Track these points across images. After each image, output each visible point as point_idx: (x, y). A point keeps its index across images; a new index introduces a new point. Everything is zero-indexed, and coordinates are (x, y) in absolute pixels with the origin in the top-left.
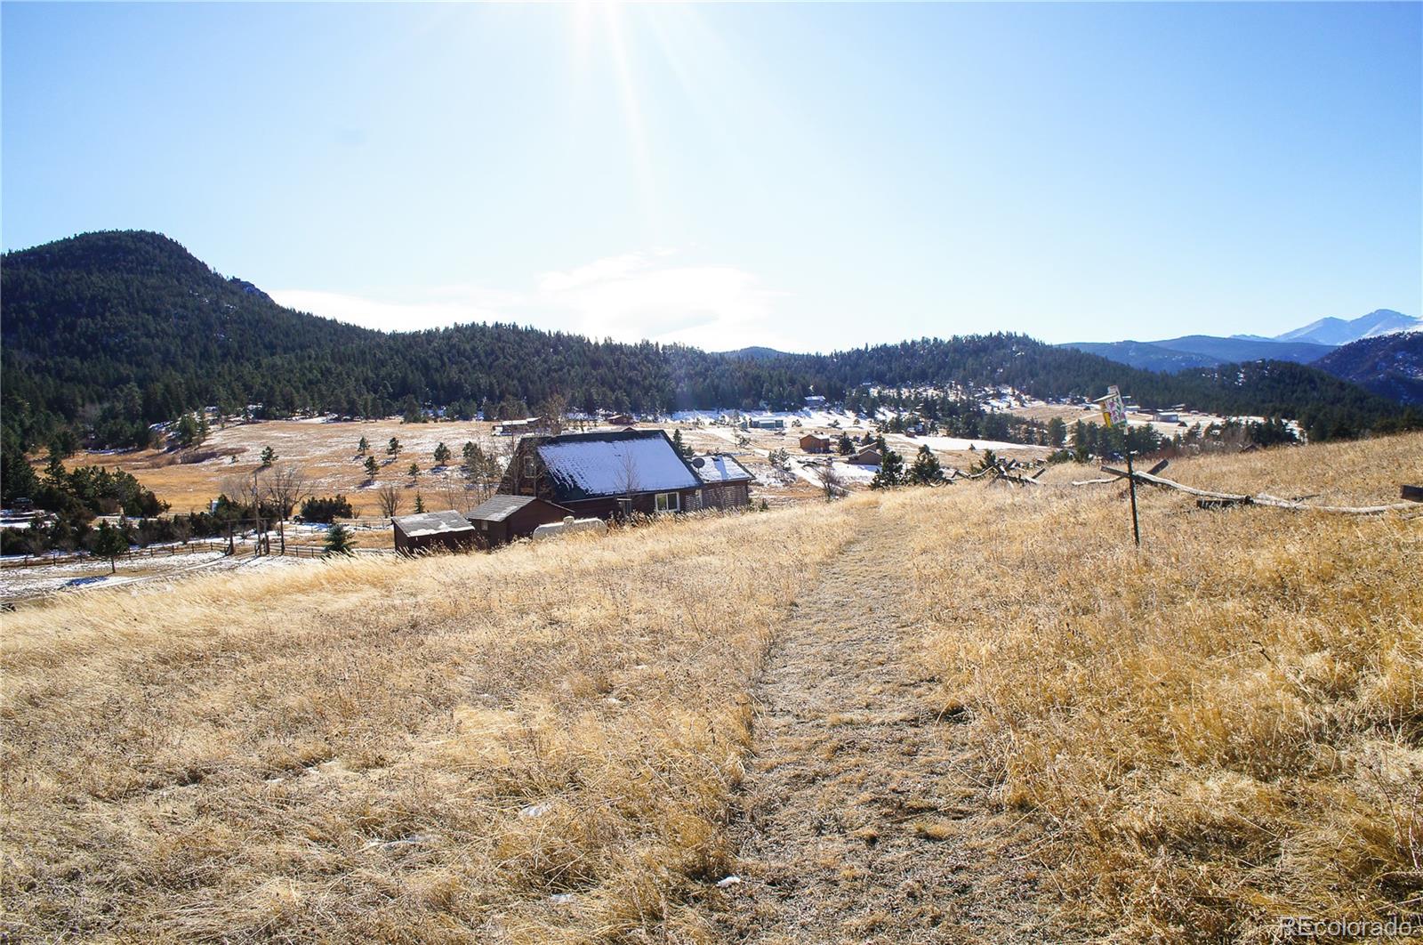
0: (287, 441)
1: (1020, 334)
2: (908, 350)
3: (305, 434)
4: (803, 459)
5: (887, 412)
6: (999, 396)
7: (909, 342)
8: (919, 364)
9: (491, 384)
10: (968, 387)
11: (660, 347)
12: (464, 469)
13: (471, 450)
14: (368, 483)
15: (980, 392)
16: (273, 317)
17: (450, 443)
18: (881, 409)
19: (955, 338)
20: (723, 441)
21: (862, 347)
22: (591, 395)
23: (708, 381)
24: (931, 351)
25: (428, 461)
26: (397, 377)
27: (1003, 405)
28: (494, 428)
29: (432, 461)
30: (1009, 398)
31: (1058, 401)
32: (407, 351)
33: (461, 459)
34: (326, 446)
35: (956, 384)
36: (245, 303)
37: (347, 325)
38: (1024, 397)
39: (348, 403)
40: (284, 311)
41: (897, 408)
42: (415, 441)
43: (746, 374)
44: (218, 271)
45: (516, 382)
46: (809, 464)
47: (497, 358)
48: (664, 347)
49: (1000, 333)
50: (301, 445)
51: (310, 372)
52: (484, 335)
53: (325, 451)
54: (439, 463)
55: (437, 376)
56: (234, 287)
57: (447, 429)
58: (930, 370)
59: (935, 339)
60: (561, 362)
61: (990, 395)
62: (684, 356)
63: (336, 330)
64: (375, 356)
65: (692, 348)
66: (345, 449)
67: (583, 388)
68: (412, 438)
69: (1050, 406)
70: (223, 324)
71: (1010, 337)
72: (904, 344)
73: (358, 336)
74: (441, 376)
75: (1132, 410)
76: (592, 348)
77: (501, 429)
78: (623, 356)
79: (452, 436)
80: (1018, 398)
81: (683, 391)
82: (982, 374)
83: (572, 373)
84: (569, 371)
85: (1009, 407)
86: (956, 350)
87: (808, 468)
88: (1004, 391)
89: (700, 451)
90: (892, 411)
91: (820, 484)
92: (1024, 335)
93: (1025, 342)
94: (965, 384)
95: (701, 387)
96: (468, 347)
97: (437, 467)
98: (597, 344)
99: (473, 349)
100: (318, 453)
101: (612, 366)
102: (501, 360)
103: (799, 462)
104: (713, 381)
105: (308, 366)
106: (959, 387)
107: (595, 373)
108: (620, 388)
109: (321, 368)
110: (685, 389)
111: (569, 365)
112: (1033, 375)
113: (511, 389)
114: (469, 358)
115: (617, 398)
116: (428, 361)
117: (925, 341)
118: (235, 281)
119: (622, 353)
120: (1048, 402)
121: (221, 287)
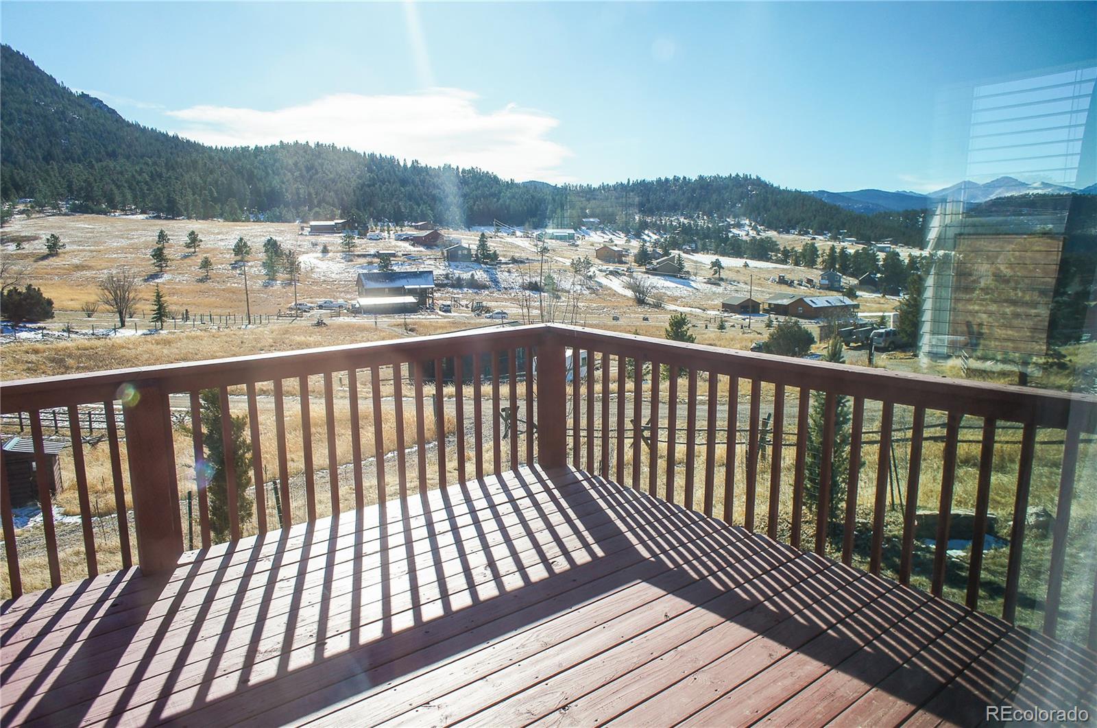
0: (87, 232)
1: (754, 177)
2: (663, 184)
3: (111, 226)
4: (604, 268)
5: (651, 234)
6: (739, 226)
7: (663, 179)
8: (672, 197)
9: (310, 194)
10: (713, 217)
11: (460, 170)
12: (264, 265)
13: (272, 246)
14: (154, 276)
15: (723, 222)
16: (118, 130)
17: (255, 240)
18: (646, 232)
19: (701, 177)
20: (523, 249)
21: (625, 182)
22: (399, 207)
23: (501, 201)
24: (681, 187)
25: (228, 256)
26: (223, 184)
27: (743, 233)
28: (302, 229)
29: (231, 257)
30: (747, 228)
31: (788, 232)
32: (235, 162)
33: (263, 256)
34: (127, 238)
35: (703, 215)
36: (91, 116)
37: (188, 141)
38: (759, 228)
39: (168, 202)
40: (129, 125)
41: (658, 231)
42: (220, 237)
43: (533, 197)
44: (66, 85)
45: (332, 194)
46: (611, 273)
47: (317, 173)
48: (464, 171)
49: (737, 175)
50: (101, 236)
51: (140, 175)
52: (305, 152)
53: (124, 243)
54: (238, 258)
55: (260, 185)
56: (82, 102)
57: (256, 227)
58: (681, 203)
59: (684, 178)
60: (374, 178)
61: (732, 225)
62: (480, 179)
63: (177, 146)
64: (205, 165)
65: (488, 173)
66: (145, 242)
67: (393, 202)
68: (218, 234)
69: (781, 236)
70: (67, 131)
71: (746, 178)
72: (659, 181)
73: (197, 151)
74: (264, 185)
75: (850, 241)
76: (401, 169)
77: (309, 229)
78: (428, 177)
79: (259, 234)
80: (754, 228)
81: (479, 209)
82: (724, 207)
83: (383, 188)
84: (380, 187)
85: (747, 235)
86: (702, 187)
87: (611, 277)
88: (743, 222)
89: (504, 256)
90: (655, 234)
91: (630, 293)
92: (757, 177)
93: (758, 183)
94: (710, 214)
95: (495, 206)
96: (290, 162)
97: (236, 262)
98: (405, 165)
99: (296, 164)
100: (115, 244)
101: (418, 185)
102: (320, 175)
103: (601, 271)
104: (505, 201)
105: (138, 169)
106: (705, 217)
107: (403, 190)
108: (425, 203)
109: (151, 172)
110: (481, 207)
111: (381, 181)
112: (767, 210)
113: (328, 199)
114: (290, 171)
115: (422, 211)
116: (253, 172)
117: (676, 179)
118: (84, 96)
119: (428, 174)
120: (779, 233)
121: (69, 100)
